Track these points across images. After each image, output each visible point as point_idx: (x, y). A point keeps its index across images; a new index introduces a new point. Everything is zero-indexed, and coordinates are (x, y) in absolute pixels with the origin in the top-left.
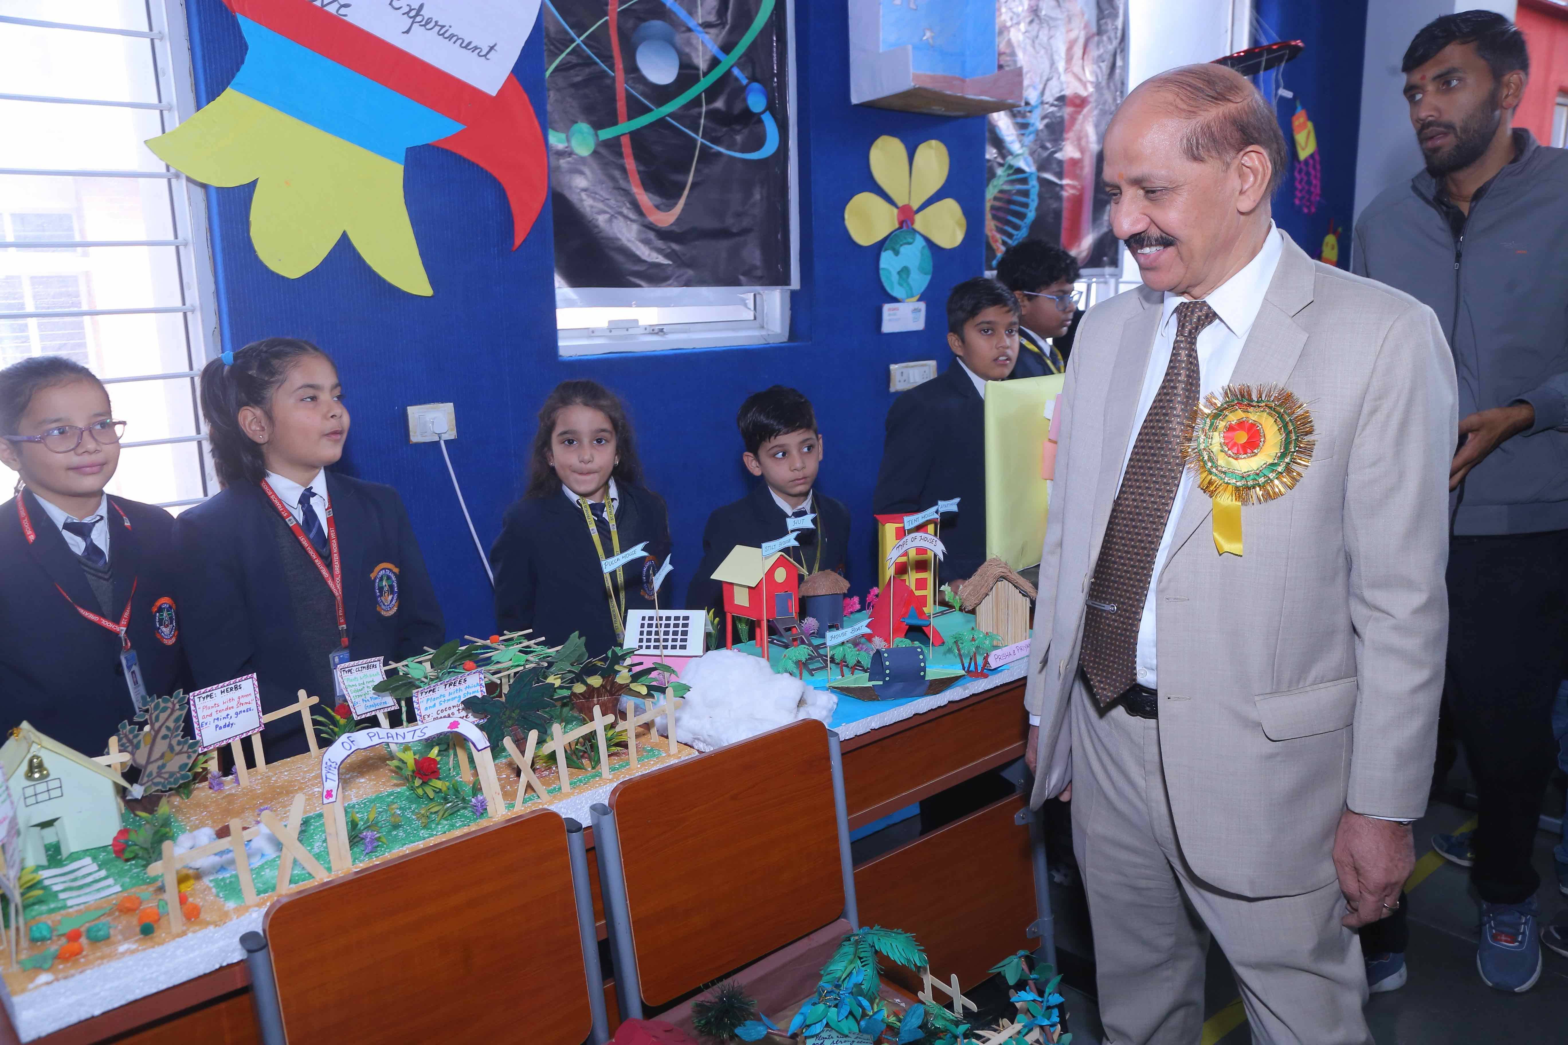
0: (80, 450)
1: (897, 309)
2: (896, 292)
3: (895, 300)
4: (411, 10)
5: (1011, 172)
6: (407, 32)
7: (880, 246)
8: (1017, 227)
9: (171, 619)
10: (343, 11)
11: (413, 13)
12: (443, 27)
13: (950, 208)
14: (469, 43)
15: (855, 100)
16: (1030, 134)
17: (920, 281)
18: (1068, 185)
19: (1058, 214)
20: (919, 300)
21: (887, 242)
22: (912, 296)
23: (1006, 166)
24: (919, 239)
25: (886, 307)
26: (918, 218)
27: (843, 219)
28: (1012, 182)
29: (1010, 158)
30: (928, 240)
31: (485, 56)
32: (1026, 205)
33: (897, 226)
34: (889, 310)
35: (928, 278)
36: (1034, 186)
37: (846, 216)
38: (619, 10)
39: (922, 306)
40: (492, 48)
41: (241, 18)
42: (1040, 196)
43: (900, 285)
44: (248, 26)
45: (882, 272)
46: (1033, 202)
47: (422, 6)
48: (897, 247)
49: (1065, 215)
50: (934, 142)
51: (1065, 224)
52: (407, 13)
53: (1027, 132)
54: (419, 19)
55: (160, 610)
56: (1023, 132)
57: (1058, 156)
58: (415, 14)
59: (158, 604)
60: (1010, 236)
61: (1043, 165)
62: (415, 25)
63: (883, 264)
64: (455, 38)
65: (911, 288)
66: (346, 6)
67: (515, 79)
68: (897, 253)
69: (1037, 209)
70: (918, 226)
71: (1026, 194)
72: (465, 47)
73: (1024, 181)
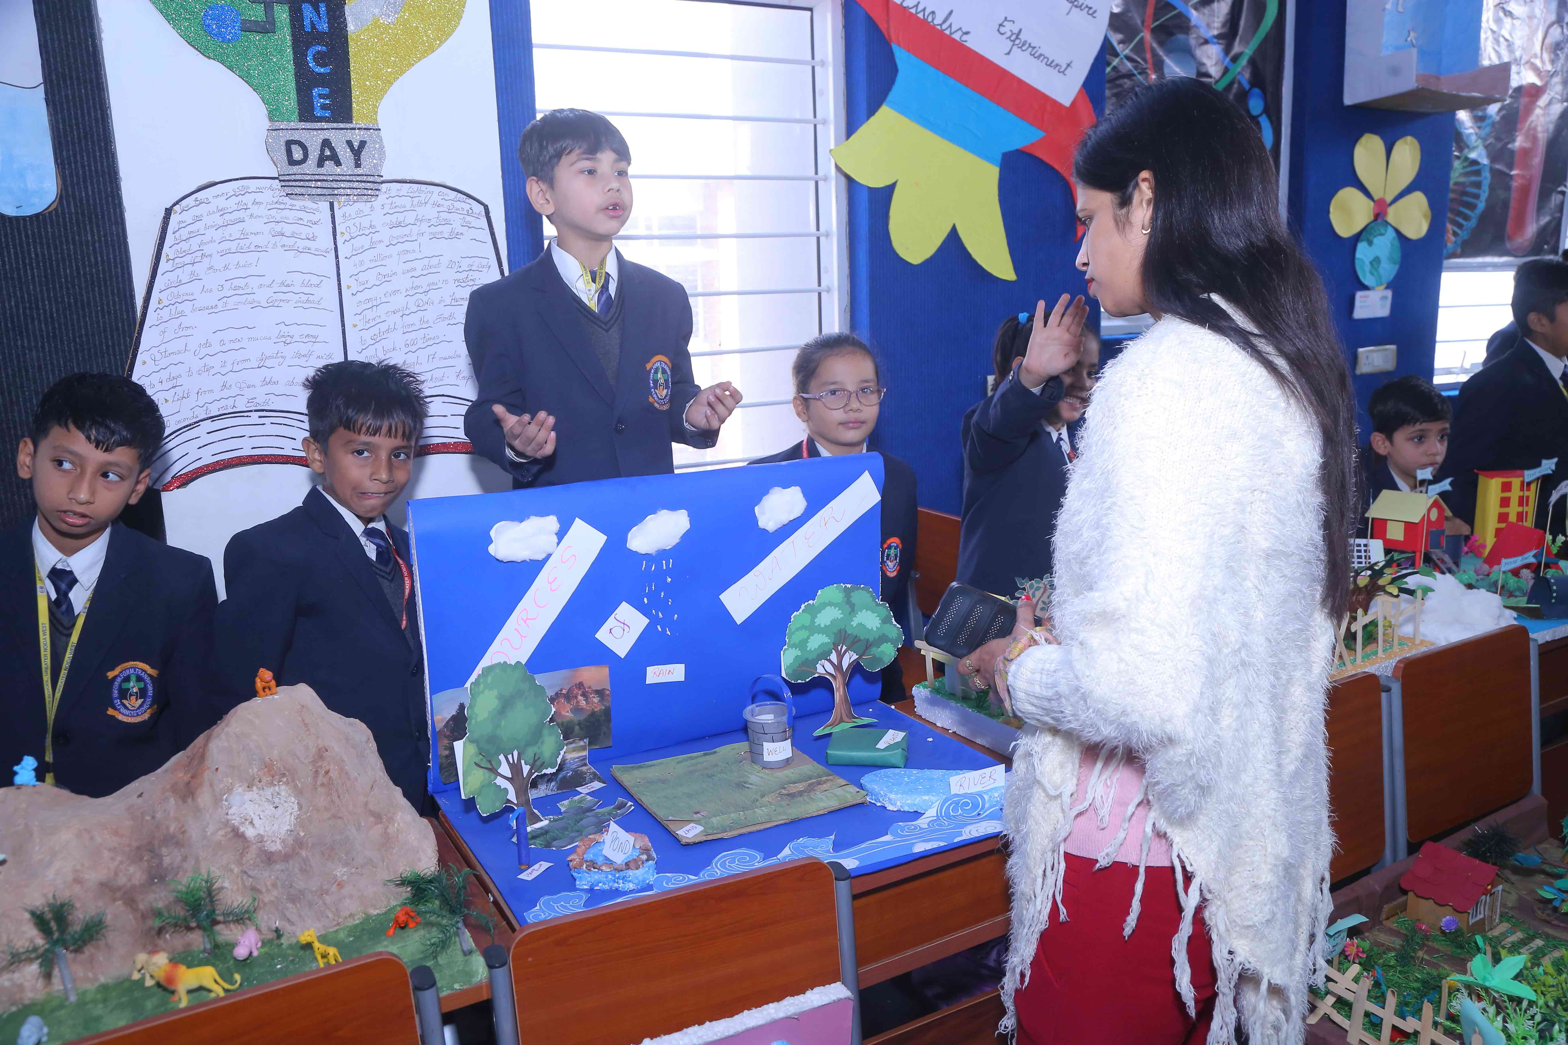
0: (848, 408)
1: (1367, 297)
2: (1367, 280)
3: (1366, 288)
4: (1013, 34)
5: (1466, 164)
6: (1008, 54)
7: (1357, 238)
8: (1467, 218)
9: (896, 555)
10: (965, 38)
11: (1013, 38)
12: (1034, 48)
13: (1419, 200)
14: (1053, 61)
15: (1349, 100)
16: (1486, 127)
17: (1389, 270)
18: (1517, 175)
19: (1506, 204)
20: (1387, 288)
21: (1364, 234)
22: (1381, 284)
23: (1462, 158)
24: (1390, 230)
25: (1359, 295)
26: (1391, 210)
27: (1328, 212)
28: (1467, 174)
29: (1466, 151)
30: (1398, 232)
31: (1063, 72)
32: (1477, 197)
33: (1372, 218)
34: (1361, 297)
35: (1397, 267)
36: (1486, 178)
37: (1331, 209)
38: (1152, 26)
39: (1389, 294)
40: (1069, 65)
41: (894, 47)
42: (1492, 188)
43: (1371, 273)
44: (901, 55)
45: (1357, 262)
46: (1484, 193)
47: (1020, 31)
48: (1371, 238)
49: (1513, 204)
50: (1409, 139)
51: (1512, 214)
52: (1009, 38)
53: (1483, 124)
54: (1017, 42)
55: (889, 547)
56: (1479, 124)
57: (1510, 146)
58: (1015, 38)
59: (889, 542)
60: (1460, 226)
61: (1494, 157)
62: (1015, 48)
63: (1359, 255)
64: (1042, 58)
65: (1381, 278)
66: (967, 33)
67: (1084, 91)
68: (1370, 243)
69: (1486, 201)
70: (1390, 218)
71: (1478, 185)
72: (1049, 65)
73: (1478, 173)
